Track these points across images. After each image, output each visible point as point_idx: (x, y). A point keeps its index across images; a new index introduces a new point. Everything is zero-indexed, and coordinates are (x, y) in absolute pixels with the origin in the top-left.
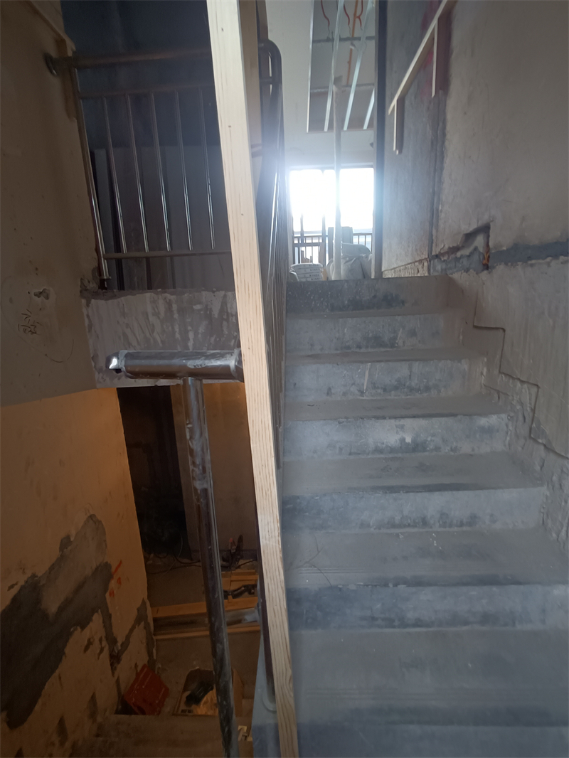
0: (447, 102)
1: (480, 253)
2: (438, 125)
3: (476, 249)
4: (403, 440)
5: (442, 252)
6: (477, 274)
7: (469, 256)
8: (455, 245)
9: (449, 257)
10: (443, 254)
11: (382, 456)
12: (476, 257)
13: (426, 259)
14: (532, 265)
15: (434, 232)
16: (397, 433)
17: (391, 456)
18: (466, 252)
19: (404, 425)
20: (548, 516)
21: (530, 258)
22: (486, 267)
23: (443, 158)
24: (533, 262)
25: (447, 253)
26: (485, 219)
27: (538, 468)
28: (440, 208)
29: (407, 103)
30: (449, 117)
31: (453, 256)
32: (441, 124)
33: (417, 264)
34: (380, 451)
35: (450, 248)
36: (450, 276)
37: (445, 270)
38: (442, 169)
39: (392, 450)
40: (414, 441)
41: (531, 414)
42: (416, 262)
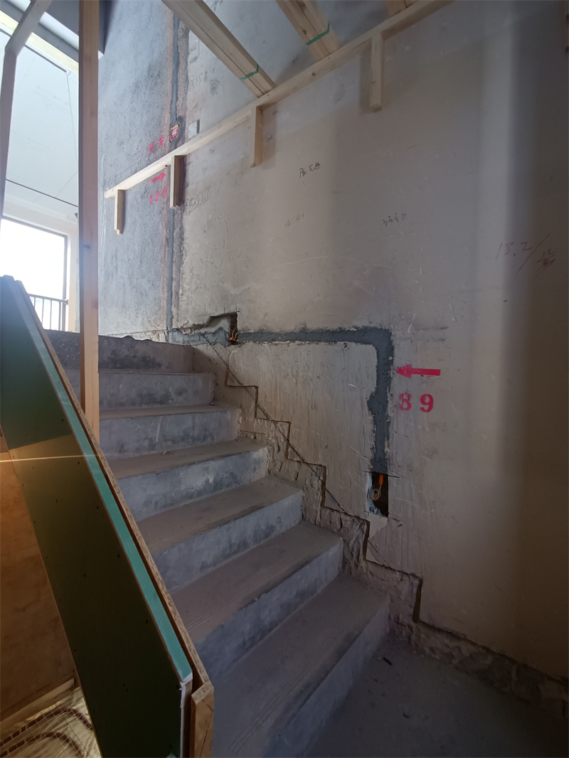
0: (184, 216)
1: (225, 333)
2: (174, 229)
3: (221, 329)
4: (207, 481)
5: (185, 327)
6: (225, 347)
7: (214, 333)
8: (201, 323)
9: (192, 332)
10: (185, 330)
11: (192, 501)
12: (221, 334)
13: (163, 331)
14: (276, 345)
15: (174, 310)
16: (203, 476)
17: (198, 499)
18: (213, 330)
19: (208, 467)
20: (305, 510)
21: (273, 340)
22: (233, 343)
23: (182, 255)
24: (277, 342)
25: (191, 328)
26: (232, 309)
27: (293, 479)
28: (181, 292)
29: (129, 198)
30: (187, 227)
31: (197, 331)
32: (177, 230)
33: (150, 333)
34: (191, 496)
35: (194, 325)
36: (195, 347)
37: (188, 342)
38: (181, 263)
39: (200, 493)
40: (215, 481)
41: (285, 444)
42: (148, 331)
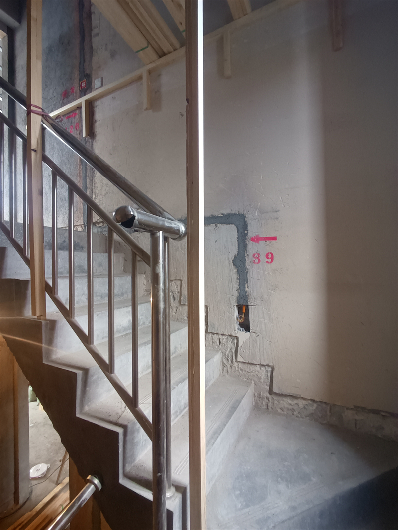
0: (94, 144)
4: (130, 320)
9: (103, 224)
10: (98, 223)
16: (127, 317)
17: (124, 333)
27: (185, 318)
28: (94, 196)
38: (93, 176)
39: (125, 329)
